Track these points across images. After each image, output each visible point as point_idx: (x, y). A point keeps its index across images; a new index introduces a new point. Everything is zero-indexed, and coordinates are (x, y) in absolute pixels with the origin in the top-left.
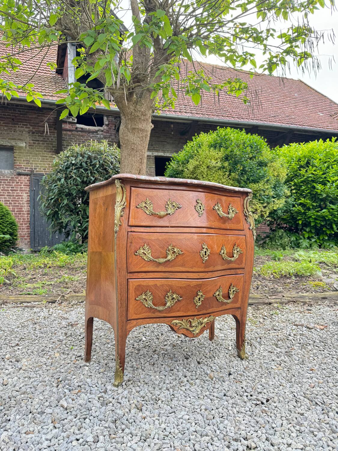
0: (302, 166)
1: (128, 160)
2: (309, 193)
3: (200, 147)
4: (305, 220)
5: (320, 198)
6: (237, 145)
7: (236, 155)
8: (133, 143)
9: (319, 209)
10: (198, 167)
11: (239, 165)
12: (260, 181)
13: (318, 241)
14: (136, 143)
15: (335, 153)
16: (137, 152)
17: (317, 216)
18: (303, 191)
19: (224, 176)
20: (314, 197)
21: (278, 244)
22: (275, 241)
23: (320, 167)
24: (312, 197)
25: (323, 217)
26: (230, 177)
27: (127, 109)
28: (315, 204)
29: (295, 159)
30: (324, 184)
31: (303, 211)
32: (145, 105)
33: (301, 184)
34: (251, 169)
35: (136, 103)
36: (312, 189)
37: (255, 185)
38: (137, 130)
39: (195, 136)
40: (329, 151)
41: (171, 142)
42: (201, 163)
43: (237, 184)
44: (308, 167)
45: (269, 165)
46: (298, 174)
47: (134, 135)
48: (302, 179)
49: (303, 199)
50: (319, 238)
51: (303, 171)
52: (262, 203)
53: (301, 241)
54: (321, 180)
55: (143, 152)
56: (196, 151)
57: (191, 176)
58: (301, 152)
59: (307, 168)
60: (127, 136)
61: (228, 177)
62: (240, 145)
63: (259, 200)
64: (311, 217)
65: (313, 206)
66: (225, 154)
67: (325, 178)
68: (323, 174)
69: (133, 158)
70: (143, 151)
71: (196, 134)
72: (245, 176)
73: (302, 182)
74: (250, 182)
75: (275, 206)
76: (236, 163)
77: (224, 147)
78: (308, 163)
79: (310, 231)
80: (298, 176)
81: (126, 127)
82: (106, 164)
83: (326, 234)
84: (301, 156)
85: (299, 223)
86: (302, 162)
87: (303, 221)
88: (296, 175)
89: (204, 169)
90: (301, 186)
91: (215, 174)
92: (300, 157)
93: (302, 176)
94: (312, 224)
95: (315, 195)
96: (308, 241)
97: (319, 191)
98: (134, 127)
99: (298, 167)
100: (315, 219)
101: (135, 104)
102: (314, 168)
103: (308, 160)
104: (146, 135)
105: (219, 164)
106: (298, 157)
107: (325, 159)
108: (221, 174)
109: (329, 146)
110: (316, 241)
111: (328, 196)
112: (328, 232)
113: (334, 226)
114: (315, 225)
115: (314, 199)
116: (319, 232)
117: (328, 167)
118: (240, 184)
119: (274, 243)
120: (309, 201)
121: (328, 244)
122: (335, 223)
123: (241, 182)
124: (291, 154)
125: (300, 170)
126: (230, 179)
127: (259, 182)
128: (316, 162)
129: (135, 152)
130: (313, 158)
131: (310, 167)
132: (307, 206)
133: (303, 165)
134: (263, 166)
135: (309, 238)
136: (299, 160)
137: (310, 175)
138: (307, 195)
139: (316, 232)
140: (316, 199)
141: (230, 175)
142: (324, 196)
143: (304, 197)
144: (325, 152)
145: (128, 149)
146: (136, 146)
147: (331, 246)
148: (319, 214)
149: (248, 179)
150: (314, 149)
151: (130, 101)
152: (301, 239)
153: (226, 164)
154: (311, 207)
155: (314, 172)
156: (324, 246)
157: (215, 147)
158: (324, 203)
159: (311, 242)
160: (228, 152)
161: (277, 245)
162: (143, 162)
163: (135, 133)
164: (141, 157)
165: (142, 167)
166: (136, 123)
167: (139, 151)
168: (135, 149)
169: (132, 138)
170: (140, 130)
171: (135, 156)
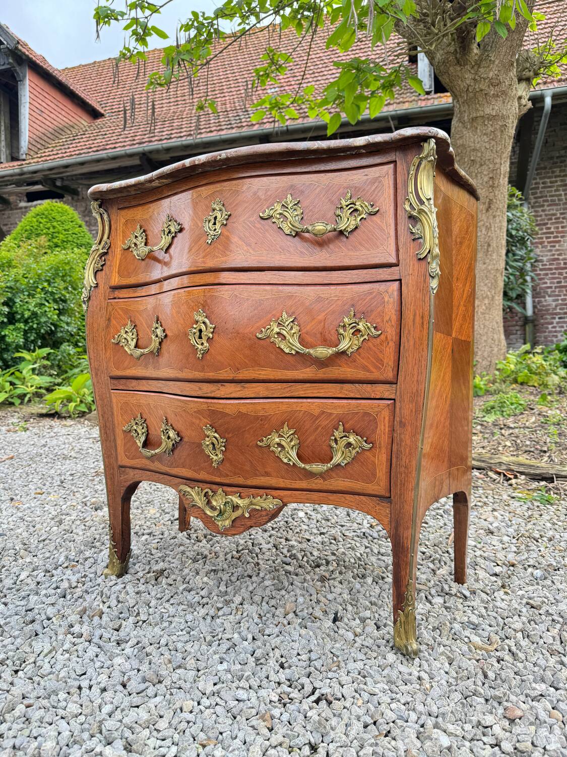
8: (474, 150)
14: (480, 147)
16: (481, 165)
27: (460, 82)
32: (497, 62)
35: (478, 64)
38: (480, 121)
47: (476, 132)
55: (495, 164)
60: (461, 137)
70: (498, 161)
98: (475, 115)
101: (476, 68)
104: (502, 126)
145: (465, 162)
146: (480, 155)
151: (464, 65)
162: (496, 185)
163: (477, 128)
164: (491, 175)
165: (495, 196)
166: (478, 106)
167: (487, 163)
168: (479, 159)
169: (472, 140)
170: (488, 118)
171: (479, 175)
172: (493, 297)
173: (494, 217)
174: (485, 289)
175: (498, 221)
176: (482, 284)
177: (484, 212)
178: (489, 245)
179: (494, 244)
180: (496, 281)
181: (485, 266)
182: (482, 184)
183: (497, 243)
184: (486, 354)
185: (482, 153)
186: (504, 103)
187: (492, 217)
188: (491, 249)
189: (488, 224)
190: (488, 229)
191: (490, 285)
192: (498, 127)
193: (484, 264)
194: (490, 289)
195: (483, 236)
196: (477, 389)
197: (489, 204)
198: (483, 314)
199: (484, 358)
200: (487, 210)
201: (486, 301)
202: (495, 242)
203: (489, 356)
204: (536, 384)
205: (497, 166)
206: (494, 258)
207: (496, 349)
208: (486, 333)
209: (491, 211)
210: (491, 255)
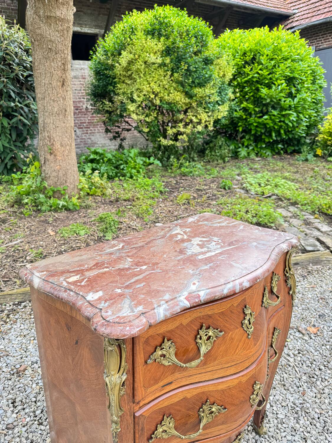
0: (246, 62)
1: (44, 66)
2: (252, 96)
3: (133, 32)
4: (246, 127)
5: (264, 102)
6: (179, 33)
7: (178, 48)
8: (50, 41)
9: (261, 115)
10: (133, 62)
11: (183, 63)
12: (206, 84)
13: (256, 149)
14: (55, 40)
15: (283, 49)
16: (56, 54)
17: (258, 123)
18: (246, 93)
19: (165, 76)
20: (258, 101)
21: (218, 154)
22: (215, 151)
23: (266, 65)
24: (255, 101)
25: (265, 125)
26: (172, 78)
28: (257, 109)
29: (239, 52)
30: (269, 87)
31: (244, 117)
33: (245, 85)
34: (195, 68)
36: (256, 91)
37: (200, 90)
38: (53, 20)
39: (126, 15)
40: (277, 46)
41: (89, 12)
42: (137, 56)
43: (181, 88)
44: (253, 63)
45: (215, 63)
46: (242, 72)
47: (50, 27)
48: (246, 79)
49: (245, 103)
50: (256, 146)
51: (247, 69)
52: (207, 112)
53: (240, 150)
54: (267, 82)
56: (129, 39)
57: (124, 73)
58: (247, 45)
59: (252, 65)
60: (40, 28)
61: (171, 77)
62: (182, 33)
63: (205, 108)
64: (252, 124)
65: (255, 110)
66: (166, 46)
67: (271, 79)
68: (269, 75)
69: (52, 63)
71: (127, 13)
72: (190, 78)
73: (246, 82)
74: (195, 87)
75: (219, 114)
76: (179, 59)
77: (164, 36)
78: (254, 59)
79: (250, 139)
80: (242, 74)
81: (35, 13)
82: (9, 57)
83: (264, 141)
84: (247, 49)
85: (239, 130)
86: (247, 58)
87: (243, 127)
88: (240, 73)
89: (139, 65)
90: (244, 87)
91: (154, 73)
92: (245, 50)
93: (246, 75)
94: (253, 132)
95: (258, 98)
96: (246, 149)
97: (263, 95)
98: (49, 14)
99: (243, 63)
100: (257, 126)
102: (260, 66)
103: (254, 55)
105: (159, 60)
106: (243, 51)
107: (272, 55)
108: (162, 73)
109: (277, 38)
110: (253, 149)
111: (272, 101)
112: (267, 140)
113: (274, 134)
114: (256, 133)
115: (256, 103)
116: (257, 139)
117: (275, 66)
118: (184, 88)
119: (213, 153)
120: (252, 106)
121: (264, 152)
122: (274, 131)
123: (185, 86)
124: (235, 45)
125: (245, 67)
126: (172, 80)
127: (204, 85)
128: (263, 59)
129: (54, 54)
130: (259, 53)
131: (256, 65)
132: (250, 111)
133: (248, 60)
134: (208, 64)
135: (247, 147)
136: (245, 54)
137: (256, 75)
138: (249, 98)
139: (254, 139)
140: (258, 103)
141: (172, 75)
142: (268, 101)
143: (247, 100)
144: (273, 46)
146: (54, 45)
147: (267, 154)
148: (260, 120)
149: (193, 82)
150: (260, 40)
152: (240, 147)
153: (168, 60)
154: (253, 112)
155: (260, 72)
156: (261, 155)
157: (153, 34)
158: (267, 109)
159: (249, 150)
160: (169, 43)
161: (216, 156)
162: (66, 69)
163: (51, 25)
164: (63, 62)
165: (66, 77)
166: (51, 7)
167: (60, 53)
168: (54, 49)
169: (48, 32)
170: (59, 19)
171: (55, 60)
172: (71, 144)
173: (67, 91)
174: (66, 139)
175: (69, 94)
176: (64, 137)
177: (60, 87)
178: (66, 111)
179: (68, 110)
180: (71, 134)
181: (65, 124)
182: (57, 67)
183: (70, 109)
184: (71, 181)
185: (56, 44)
186: (68, 10)
187: (65, 91)
188: (67, 113)
189: (63, 96)
190: (64, 99)
191: (68, 137)
192: (65, 27)
193: (64, 123)
194: (69, 140)
195: (61, 104)
196: (75, 206)
197: (63, 82)
198: (67, 156)
199: (71, 184)
200: (62, 86)
201: (68, 148)
202: (69, 108)
203: (73, 182)
204: (100, 195)
205: (66, 55)
206: (69, 119)
207: (76, 177)
208: (71, 168)
209: (64, 87)
210: (67, 117)
